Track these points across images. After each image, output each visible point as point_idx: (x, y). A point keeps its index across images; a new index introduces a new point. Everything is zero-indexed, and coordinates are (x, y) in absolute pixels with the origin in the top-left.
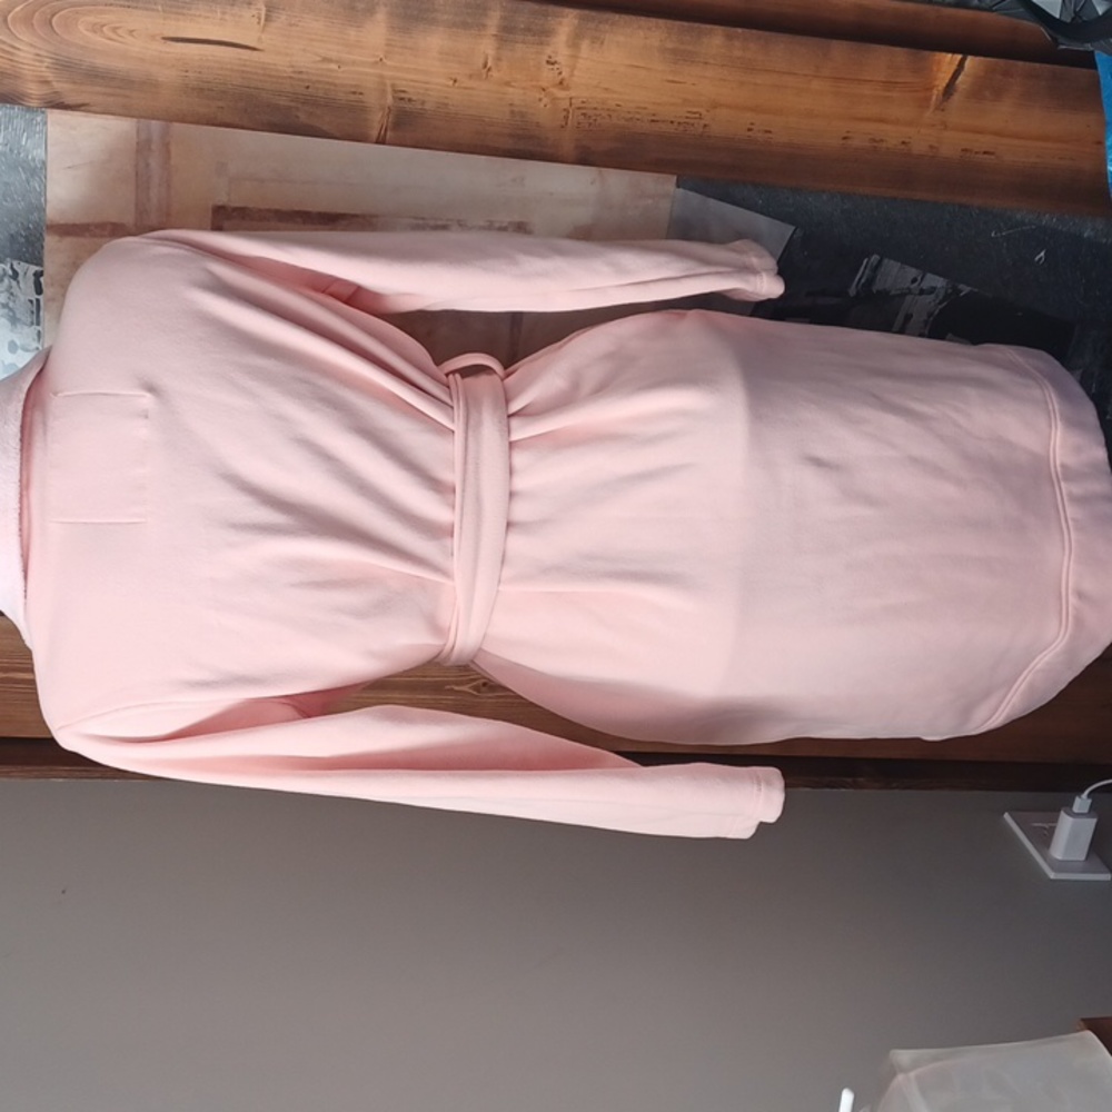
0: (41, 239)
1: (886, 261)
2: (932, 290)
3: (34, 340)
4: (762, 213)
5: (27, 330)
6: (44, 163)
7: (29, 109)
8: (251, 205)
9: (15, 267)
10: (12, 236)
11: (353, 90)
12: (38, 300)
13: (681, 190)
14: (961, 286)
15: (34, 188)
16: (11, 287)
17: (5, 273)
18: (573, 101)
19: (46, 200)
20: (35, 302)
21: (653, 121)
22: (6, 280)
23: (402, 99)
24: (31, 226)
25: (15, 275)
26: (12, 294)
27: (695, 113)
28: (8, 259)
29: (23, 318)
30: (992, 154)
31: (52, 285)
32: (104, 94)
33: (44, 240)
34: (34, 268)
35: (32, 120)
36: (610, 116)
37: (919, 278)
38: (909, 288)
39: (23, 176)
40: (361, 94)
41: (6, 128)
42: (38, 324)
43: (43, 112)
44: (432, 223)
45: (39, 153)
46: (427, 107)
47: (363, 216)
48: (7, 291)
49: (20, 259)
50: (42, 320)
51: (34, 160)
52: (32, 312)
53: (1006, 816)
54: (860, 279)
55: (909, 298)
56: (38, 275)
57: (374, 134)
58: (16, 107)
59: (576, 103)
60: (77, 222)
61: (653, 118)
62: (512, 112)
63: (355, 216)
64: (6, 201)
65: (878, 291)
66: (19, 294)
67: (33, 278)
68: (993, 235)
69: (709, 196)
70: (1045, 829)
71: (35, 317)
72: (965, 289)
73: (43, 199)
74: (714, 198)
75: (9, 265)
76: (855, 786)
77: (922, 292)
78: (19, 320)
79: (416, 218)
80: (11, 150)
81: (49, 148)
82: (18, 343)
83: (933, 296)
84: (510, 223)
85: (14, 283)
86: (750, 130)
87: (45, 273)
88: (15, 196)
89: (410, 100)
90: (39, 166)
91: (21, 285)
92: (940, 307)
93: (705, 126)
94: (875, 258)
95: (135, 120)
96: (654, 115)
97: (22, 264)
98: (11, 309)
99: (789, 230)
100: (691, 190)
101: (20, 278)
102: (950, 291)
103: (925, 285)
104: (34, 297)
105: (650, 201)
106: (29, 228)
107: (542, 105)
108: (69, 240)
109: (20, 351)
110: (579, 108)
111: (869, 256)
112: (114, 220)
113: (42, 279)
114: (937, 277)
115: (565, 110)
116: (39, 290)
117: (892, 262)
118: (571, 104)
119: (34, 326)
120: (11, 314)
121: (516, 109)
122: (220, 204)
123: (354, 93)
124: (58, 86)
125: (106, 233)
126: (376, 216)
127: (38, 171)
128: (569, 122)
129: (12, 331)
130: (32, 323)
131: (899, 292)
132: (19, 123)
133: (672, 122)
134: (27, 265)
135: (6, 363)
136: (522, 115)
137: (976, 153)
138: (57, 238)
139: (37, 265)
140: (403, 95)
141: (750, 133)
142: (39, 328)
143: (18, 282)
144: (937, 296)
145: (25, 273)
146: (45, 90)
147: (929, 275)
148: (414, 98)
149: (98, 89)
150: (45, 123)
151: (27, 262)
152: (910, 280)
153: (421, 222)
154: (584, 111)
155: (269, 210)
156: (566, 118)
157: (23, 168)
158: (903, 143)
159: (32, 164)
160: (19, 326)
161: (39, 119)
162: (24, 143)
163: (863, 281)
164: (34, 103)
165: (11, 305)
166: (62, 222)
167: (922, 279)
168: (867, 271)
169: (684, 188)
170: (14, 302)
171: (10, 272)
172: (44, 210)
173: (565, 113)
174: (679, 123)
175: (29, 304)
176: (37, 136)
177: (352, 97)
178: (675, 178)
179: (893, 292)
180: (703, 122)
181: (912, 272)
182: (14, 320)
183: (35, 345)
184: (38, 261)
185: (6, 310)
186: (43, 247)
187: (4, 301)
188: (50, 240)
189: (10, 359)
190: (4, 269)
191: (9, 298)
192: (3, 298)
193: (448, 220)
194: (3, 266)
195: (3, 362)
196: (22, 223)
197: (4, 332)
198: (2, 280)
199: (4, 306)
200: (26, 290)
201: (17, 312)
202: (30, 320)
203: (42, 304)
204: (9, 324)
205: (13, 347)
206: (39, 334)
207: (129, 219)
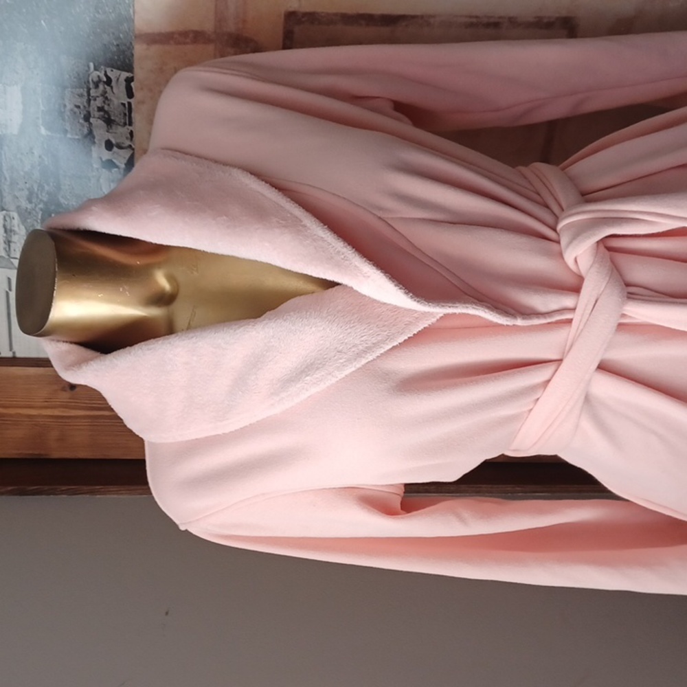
0: (131, 47)
3: (127, 138)
5: (121, 130)
8: (319, 10)
9: (109, 74)
10: (105, 45)
12: (130, 104)
16: (106, 92)
17: (100, 80)
19: (134, 13)
20: (127, 106)
22: (101, 87)
24: (121, 35)
25: (109, 82)
26: (106, 98)
28: (102, 67)
29: (117, 119)
31: (142, 89)
33: (133, 48)
34: (125, 75)
42: (130, 124)
44: (485, 20)
47: (422, 17)
48: (102, 95)
49: (113, 66)
50: (133, 121)
52: (125, 114)
56: (129, 81)
60: (163, 31)
63: (413, 17)
64: (98, 13)
66: (113, 99)
67: (124, 83)
71: (127, 118)
73: (131, 11)
75: (103, 72)
78: (113, 121)
79: (471, 17)
82: (114, 141)
84: (557, 19)
85: (108, 88)
87: (135, 80)
88: (107, 9)
91: (115, 90)
97: (114, 70)
98: (106, 112)
101: (113, 84)
104: (126, 100)
106: (120, 38)
108: (155, 48)
109: (115, 149)
112: (196, 28)
113: (132, 84)
116: (130, 94)
119: (127, 126)
120: (106, 116)
122: (291, 9)
125: (188, 40)
126: (433, 16)
129: (108, 132)
130: (125, 124)
134: (119, 72)
135: (104, 159)
138: (145, 46)
139: (128, 71)
142: (130, 128)
143: (112, 88)
145: (118, 79)
151: (119, 69)
153: (474, 20)
155: (336, 14)
160: (114, 127)
165: (106, 108)
166: (150, 31)
170: (109, 105)
171: (105, 79)
172: (133, 21)
175: (122, 107)
182: (109, 122)
183: (128, 143)
184: (129, 68)
185: (102, 113)
186: (133, 55)
187: (99, 105)
188: (139, 49)
189: (106, 155)
190: (99, 77)
191: (104, 102)
192: (99, 102)
193: (500, 17)
194: (98, 73)
195: (101, 158)
196: (113, 34)
197: (101, 133)
198: (97, 86)
199: (100, 109)
200: (118, 95)
201: (112, 114)
202: (123, 121)
203: (133, 106)
204: (105, 125)
205: (109, 145)
206: (131, 133)
207: (208, 27)
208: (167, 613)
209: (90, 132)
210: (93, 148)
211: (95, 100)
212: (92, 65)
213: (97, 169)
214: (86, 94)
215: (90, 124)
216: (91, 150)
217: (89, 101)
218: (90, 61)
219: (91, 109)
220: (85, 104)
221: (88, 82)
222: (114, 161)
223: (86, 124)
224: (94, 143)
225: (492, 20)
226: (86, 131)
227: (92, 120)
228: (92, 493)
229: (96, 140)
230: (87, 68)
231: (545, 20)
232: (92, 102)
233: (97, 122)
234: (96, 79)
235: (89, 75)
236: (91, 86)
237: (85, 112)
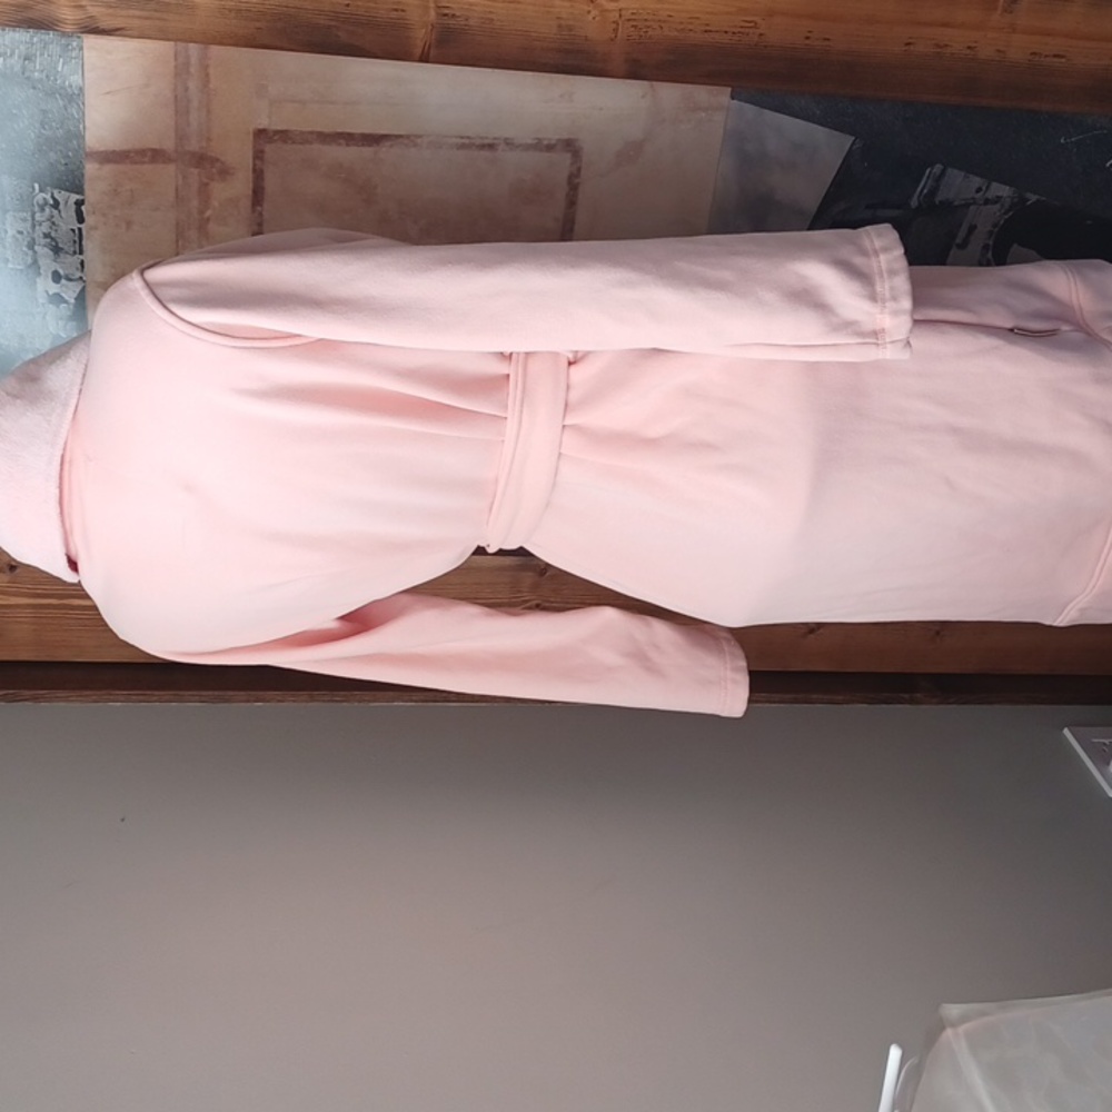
0: (81, 167)
1: (949, 170)
2: (998, 199)
3: (77, 269)
4: (821, 125)
5: (70, 259)
6: (81, 89)
7: (64, 34)
8: (293, 128)
9: (56, 196)
10: (52, 164)
11: (395, 7)
12: (80, 229)
13: (735, 101)
14: (1029, 195)
15: (72, 115)
16: (52, 217)
17: (46, 203)
18: (623, 13)
19: (84, 128)
20: (77, 232)
21: (706, 31)
22: (47, 210)
23: (446, 15)
24: (70, 154)
25: (56, 205)
26: (53, 223)
27: (750, 22)
28: (49, 188)
29: (66, 248)
30: (1062, 57)
31: (94, 213)
32: (139, 17)
33: (84, 167)
34: (75, 197)
35: (68, 45)
36: (661, 28)
37: (984, 188)
38: (973, 198)
39: (61, 102)
40: (403, 11)
41: (42, 55)
42: (81, 253)
43: (79, 37)
44: (478, 142)
45: (75, 79)
46: (471, 22)
47: (408, 137)
48: (48, 220)
49: (61, 188)
50: (85, 249)
51: (71, 86)
52: (75, 242)
53: (1066, 731)
54: (922, 191)
55: (972, 207)
56: (79, 204)
57: (418, 51)
58: (51, 32)
59: (627, 15)
60: (117, 149)
61: (708, 28)
62: (560, 26)
63: (400, 136)
64: (45, 129)
65: (940, 202)
66: (61, 224)
67: (74, 207)
68: (1062, 141)
69: (765, 108)
70: (1105, 744)
71: (77, 246)
72: (1033, 198)
73: (81, 126)
74: (770, 109)
75: (50, 194)
76: (912, 702)
77: (987, 202)
78: (61, 249)
79: (462, 138)
80: (47, 76)
81: (86, 74)
82: (61, 272)
83: (998, 206)
84: (559, 140)
85: (55, 212)
86: (807, 38)
87: (86, 202)
88: (54, 124)
89: (453, 15)
90: (76, 92)
91: (63, 214)
92: (1006, 217)
93: (761, 35)
94: (938, 168)
95: (172, 43)
96: (707, 25)
97: (62, 192)
98: (53, 239)
99: (846, 141)
100: (746, 102)
101: (61, 207)
102: (1016, 200)
103: (990, 195)
104: (76, 226)
105: (703, 115)
106: (68, 156)
107: (590, 17)
108: (108, 168)
109: (63, 281)
110: (629, 20)
111: (932, 165)
112: (154, 146)
113: (83, 208)
114: (1003, 186)
115: (614, 22)
116: (81, 219)
117: (956, 171)
118: (620, 16)
119: (77, 256)
120: (54, 243)
121: (563, 22)
122: (261, 127)
123: (396, 10)
124: (94, 11)
125: (146, 159)
126: (420, 136)
127: (75, 97)
128: (619, 34)
129: (55, 261)
130: (75, 253)
131: (963, 202)
132: (55, 49)
133: (726, 32)
134: (68, 194)
135: (51, 293)
136: (570, 28)
137: (1046, 56)
138: (97, 166)
139: (77, 193)
140: (446, 11)
141: (807, 42)
142: (81, 257)
143: (60, 211)
144: (1002, 206)
145: (67, 202)
146: (79, 15)
147: (995, 185)
148: (458, 14)
149: (132, 12)
150: (81, 49)
151: (67, 190)
152: (974, 190)
153: (467, 141)
154: (635, 23)
155: (312, 133)
156: (616, 30)
157: (60, 95)
158: (969, 48)
159: (69, 90)
160: (62, 255)
161: (75, 44)
162: (60, 69)
163: (925, 191)
164: (69, 29)
165: (53, 234)
166: (102, 149)
167: (988, 188)
168: (930, 182)
169: (740, 100)
170: (56, 231)
171: (51, 202)
172: (83, 137)
173: (614, 26)
174: (734, 33)
175: (71, 233)
176: (73, 61)
177: (394, 15)
178: (730, 89)
179: (956, 203)
180: (759, 31)
181: (977, 181)
182: (57, 250)
183: (78, 274)
184: (79, 189)
185: (48, 240)
186: (83, 175)
187: (45, 231)
188: (90, 168)
189: (54, 288)
190: (45, 199)
191: (51, 228)
192: (45, 228)
193: (495, 139)
194: (43, 195)
195: (47, 292)
196: (61, 151)
197: (47, 263)
198: (43, 210)
199: (46, 236)
200: (67, 220)
201: (59, 240)
202: (72, 249)
203: (84, 233)
204: (51, 253)
205: (57, 277)
206: (82, 263)
207: (169, 145)
208: (123, 820)
209: (35, 262)
210: (38, 280)
211: (40, 225)
212: (37, 186)
213: (43, 304)
214: (30, 218)
215: (35, 252)
216: (35, 282)
217: (34, 226)
218: (36, 181)
219: (36, 235)
220: (30, 231)
221: (33, 205)
222: (63, 295)
223: (30, 253)
224: (39, 274)
225: (486, 141)
226: (30, 261)
227: (36, 248)
228: (35, 699)
229: (42, 271)
230: (31, 190)
231: (546, 142)
232: (37, 228)
233: (43, 251)
234: (41, 202)
235: (34, 197)
236: (36, 209)
237: (29, 239)
